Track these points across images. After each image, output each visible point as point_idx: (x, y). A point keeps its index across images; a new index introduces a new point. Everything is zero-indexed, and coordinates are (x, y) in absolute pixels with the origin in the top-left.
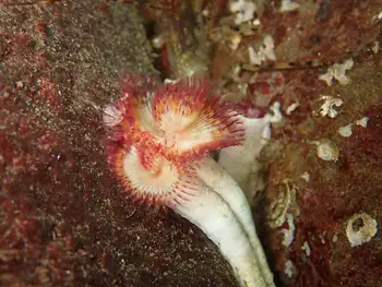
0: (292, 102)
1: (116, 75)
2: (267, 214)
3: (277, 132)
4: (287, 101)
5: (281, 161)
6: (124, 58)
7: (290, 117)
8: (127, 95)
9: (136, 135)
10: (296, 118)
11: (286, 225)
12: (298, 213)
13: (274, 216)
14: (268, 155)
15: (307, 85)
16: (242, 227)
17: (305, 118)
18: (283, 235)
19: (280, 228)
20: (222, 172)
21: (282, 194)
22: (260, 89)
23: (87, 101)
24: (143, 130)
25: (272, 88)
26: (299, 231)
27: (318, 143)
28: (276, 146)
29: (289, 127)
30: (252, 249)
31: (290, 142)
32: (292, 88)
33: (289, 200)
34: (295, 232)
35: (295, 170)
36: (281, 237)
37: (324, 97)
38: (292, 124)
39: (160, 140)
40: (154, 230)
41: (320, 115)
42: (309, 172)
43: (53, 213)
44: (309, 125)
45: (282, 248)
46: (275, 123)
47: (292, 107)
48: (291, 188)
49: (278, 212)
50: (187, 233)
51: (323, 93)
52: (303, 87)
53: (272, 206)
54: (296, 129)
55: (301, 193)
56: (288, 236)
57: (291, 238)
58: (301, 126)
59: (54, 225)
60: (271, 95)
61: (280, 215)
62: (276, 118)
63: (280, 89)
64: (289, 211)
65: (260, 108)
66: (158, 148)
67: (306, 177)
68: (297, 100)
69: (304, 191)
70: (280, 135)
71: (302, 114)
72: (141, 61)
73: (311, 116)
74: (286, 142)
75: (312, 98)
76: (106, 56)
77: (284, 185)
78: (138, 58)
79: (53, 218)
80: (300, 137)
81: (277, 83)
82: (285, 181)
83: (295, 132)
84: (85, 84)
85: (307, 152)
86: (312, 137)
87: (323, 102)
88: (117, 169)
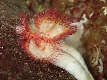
0: (91, 12)
1: (15, 14)
2: (89, 61)
3: (87, 26)
4: (88, 13)
5: (91, 38)
6: (17, 7)
7: (91, 19)
8: (24, 19)
9: (31, 35)
10: (94, 18)
11: (99, 64)
12: (103, 57)
13: (93, 62)
14: (85, 37)
15: (96, 4)
16: (82, 67)
17: (98, 18)
18: (98, 68)
19: (96, 66)
20: (69, 45)
21: (95, 51)
22: (76, 11)
23: (7, 25)
24: (34, 32)
25: (81, 9)
26: (105, 65)
27: (105, 27)
28: (88, 32)
29: (92, 23)
30: (88, 75)
31: (93, 29)
32: (89, 7)
33: (98, 53)
34: (104, 66)
35: (98, 40)
36: (98, 69)
37: (104, 8)
38: (93, 22)
39: (42, 35)
40: (47, 73)
41: (103, 15)
42: (104, 40)
43: (6, 70)
44: (100, 20)
45: (99, 74)
46: (85, 23)
47: (91, 15)
48: (98, 48)
49: (94, 59)
50: (61, 72)
51: (103, 6)
52: (94, 5)
53: (91, 58)
54: (95, 23)
55: (102, 49)
56: (101, 68)
57: (102, 69)
58: (97, 22)
59: (8, 75)
60: (81, 12)
61: (95, 60)
62: (86, 20)
63: (84, 9)
64: (99, 58)
65: (77, 18)
66: (42, 38)
67: (103, 41)
68: (93, 11)
69: (104, 47)
70: (89, 27)
71: (96, 17)
72: (23, 8)
73: (100, 16)
74: (92, 29)
75: (99, 9)
76: (10, 7)
77: (95, 47)
78: (22, 7)
79: (6, 72)
80: (97, 26)
81: (83, 7)
82: (95, 46)
83: (94, 25)
84: (5, 18)
85: (101, 31)
86: (102, 25)
87: (104, 10)
88: (27, 50)
